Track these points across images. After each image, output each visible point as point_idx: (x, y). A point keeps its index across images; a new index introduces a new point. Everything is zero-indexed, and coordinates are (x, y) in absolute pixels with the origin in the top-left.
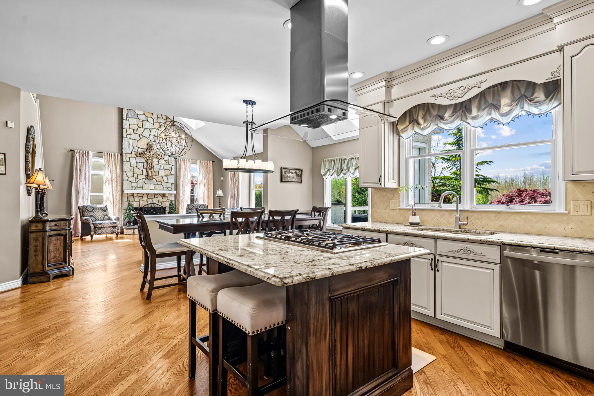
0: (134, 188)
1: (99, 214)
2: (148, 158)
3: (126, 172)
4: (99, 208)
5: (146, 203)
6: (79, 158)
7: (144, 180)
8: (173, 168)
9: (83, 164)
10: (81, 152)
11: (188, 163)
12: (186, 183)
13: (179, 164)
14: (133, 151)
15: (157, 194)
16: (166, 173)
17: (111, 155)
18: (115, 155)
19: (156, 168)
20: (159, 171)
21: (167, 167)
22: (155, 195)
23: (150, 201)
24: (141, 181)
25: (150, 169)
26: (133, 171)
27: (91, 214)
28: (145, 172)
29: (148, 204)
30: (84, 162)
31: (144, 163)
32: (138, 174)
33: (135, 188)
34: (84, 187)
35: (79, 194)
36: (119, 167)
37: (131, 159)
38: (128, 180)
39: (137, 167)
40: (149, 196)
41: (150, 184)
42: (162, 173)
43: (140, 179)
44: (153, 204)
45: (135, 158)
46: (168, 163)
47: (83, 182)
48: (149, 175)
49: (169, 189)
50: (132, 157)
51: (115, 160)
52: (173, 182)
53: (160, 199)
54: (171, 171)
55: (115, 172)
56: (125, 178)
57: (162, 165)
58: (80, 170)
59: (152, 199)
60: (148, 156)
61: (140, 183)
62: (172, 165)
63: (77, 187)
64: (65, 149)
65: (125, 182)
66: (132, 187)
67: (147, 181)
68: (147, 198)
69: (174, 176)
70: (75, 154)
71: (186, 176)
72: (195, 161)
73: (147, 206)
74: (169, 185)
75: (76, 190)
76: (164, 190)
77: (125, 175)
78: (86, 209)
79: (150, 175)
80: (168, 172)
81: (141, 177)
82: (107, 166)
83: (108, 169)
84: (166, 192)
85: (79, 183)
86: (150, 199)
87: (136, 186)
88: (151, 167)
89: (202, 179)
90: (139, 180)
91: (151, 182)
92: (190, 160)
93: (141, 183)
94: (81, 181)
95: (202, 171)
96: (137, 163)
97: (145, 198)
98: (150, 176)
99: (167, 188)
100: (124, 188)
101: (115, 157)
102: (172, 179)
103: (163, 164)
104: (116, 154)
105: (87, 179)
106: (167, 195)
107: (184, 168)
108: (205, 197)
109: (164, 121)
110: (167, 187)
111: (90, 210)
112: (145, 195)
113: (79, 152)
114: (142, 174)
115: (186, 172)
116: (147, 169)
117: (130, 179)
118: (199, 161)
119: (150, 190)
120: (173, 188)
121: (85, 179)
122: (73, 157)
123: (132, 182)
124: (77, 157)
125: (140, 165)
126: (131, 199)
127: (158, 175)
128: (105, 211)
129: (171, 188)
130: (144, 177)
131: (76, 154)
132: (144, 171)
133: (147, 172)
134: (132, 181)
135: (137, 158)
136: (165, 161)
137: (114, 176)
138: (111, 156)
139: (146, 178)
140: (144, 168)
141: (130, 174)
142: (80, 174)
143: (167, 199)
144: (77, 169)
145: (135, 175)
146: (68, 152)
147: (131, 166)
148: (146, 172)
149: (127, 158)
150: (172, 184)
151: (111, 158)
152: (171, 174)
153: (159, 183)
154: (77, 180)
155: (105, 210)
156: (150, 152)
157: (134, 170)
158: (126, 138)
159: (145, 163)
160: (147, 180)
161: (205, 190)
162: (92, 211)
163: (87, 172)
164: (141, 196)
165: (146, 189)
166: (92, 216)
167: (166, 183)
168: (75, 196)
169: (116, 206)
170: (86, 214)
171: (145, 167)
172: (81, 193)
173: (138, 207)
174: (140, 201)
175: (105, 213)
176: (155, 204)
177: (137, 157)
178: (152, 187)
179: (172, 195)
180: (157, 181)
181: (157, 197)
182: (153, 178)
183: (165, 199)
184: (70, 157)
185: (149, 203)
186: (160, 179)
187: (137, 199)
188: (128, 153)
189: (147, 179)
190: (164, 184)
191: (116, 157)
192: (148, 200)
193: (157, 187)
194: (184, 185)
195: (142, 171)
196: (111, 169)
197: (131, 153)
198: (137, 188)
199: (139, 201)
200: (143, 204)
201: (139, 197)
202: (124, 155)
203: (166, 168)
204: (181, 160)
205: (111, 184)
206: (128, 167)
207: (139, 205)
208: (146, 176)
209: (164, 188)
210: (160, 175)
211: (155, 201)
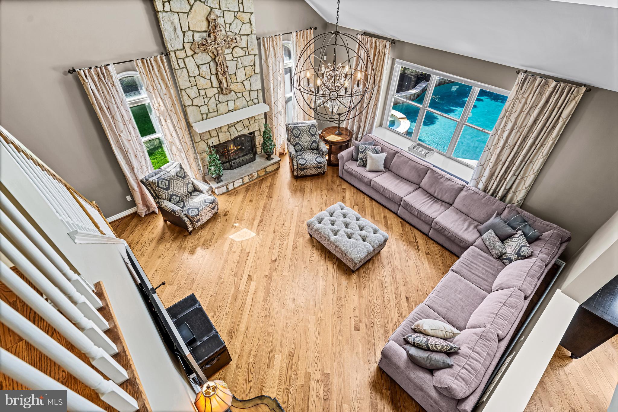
0: (205, 116)
1: (179, 187)
2: (214, 51)
3: (185, 90)
4: (175, 177)
5: (228, 134)
6: (96, 86)
7: (217, 96)
8: (257, 60)
9: (108, 97)
11: (277, 41)
13: (265, 50)
14: (186, 41)
16: (248, 73)
17: (150, 61)
18: (156, 61)
19: (231, 66)
20: (235, 74)
21: (248, 60)
24: (213, 99)
25: (222, 74)
26: (196, 85)
27: (170, 192)
28: (215, 83)
29: (231, 135)
30: (108, 93)
31: (209, 63)
32: (205, 89)
33: (207, 115)
34: (130, 139)
35: (128, 154)
36: (170, 84)
37: (187, 60)
38: (192, 105)
39: (199, 75)
41: (227, 101)
42: (241, 76)
43: (211, 98)
45: (192, 56)
46: (247, 52)
47: (124, 131)
48: (223, 85)
49: (255, 101)
50: (187, 57)
51: (159, 71)
52: (259, 87)
54: (253, 67)
55: (168, 95)
56: (188, 102)
57: (239, 59)
58: (109, 109)
59: (234, 125)
60: (216, 49)
61: (212, 104)
62: (255, 55)
63: (118, 141)
64: (54, 69)
65: (189, 110)
66: (202, 114)
67: (222, 98)
69: (259, 76)
70: (84, 80)
71: (278, 71)
74: (254, 95)
75: (121, 149)
76: (248, 105)
77: (186, 97)
78: (158, 186)
79: (225, 85)
80: (249, 71)
81: (211, 93)
83: (155, 93)
85: (120, 135)
87: (207, 111)
88: (224, 69)
90: (209, 99)
91: (229, 97)
92: (282, 36)
93: (214, 103)
94: (122, 132)
96: (198, 66)
98: (226, 88)
99: (252, 100)
101: (159, 66)
102: (257, 83)
103: (240, 57)
104: (158, 58)
105: (127, 123)
107: (273, 55)
111: (165, 188)
113: (90, 72)
114: (212, 87)
116: (217, 75)
117: (196, 102)
118: (294, 34)
119: (229, 111)
120: (261, 97)
121: (124, 124)
122: (81, 86)
123: (199, 107)
124: (90, 84)
125: (204, 69)
126: (206, 135)
127: (235, 81)
128: (184, 178)
129: (258, 99)
130: (216, 91)
131: (86, 81)
132: (214, 78)
133: (220, 82)
134: (199, 105)
135: (195, 56)
136: (242, 48)
137: (169, 103)
138: (152, 65)
139: (219, 93)
140: (211, 74)
141: (193, 92)
142: (113, 117)
144: (101, 109)
145: (202, 92)
147: (189, 76)
148: (217, 81)
149: (180, 61)
150: (258, 90)
151: (153, 69)
152: (255, 73)
153: (239, 95)
154: (113, 132)
155: (182, 175)
156: (216, 39)
157: (198, 83)
158: (164, 14)
159: (212, 64)
160: (221, 96)
162: (168, 189)
163: (123, 110)
165: (223, 111)
166: (173, 195)
167: (250, 91)
168: (122, 158)
169: (188, 153)
170: (163, 195)
171: (214, 71)
172: (130, 151)
174: (219, 134)
175: (186, 180)
177: (195, 53)
178: (231, 104)
180: (236, 93)
182: (231, 91)
183: (252, 120)
186: (239, 87)
187: (213, 132)
188: (178, 50)
189: (222, 93)
190: (246, 94)
191: (161, 65)
192: (230, 129)
193: (238, 102)
194: (275, 90)
195: (210, 80)
196: (161, 94)
197: (182, 47)
198: (209, 116)
200: (223, 137)
202: (172, 54)
203: (246, 64)
204: (266, 39)
205: (169, 121)
206: (186, 81)
207: (219, 140)
208: (219, 89)
209: (248, 102)
210: (239, 80)
211: (239, 127)
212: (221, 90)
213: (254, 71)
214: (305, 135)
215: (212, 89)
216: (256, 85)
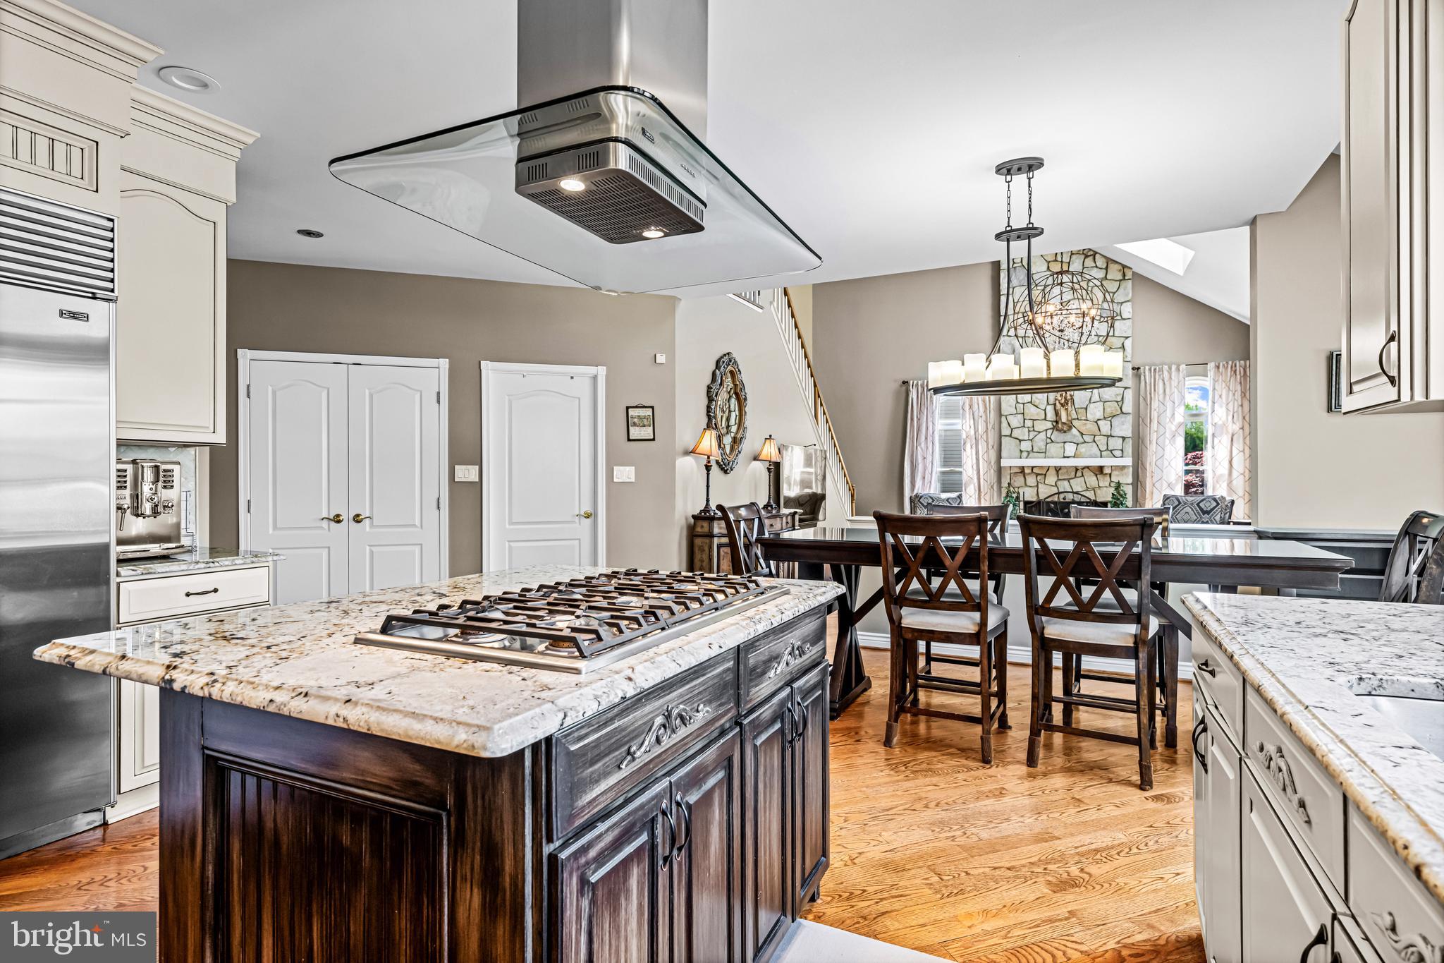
0: (1025, 454)
3: (1006, 416)
5: (1055, 490)
6: (918, 397)
7: (1049, 432)
8: (1129, 395)
10: (920, 382)
11: (1174, 373)
12: (1168, 435)
13: (1146, 382)
15: (1084, 468)
16: (1108, 410)
19: (1081, 398)
20: (1086, 409)
21: (1110, 394)
22: (1077, 470)
23: (1064, 486)
24: (1042, 436)
25: (1062, 404)
26: (1023, 414)
28: (1051, 415)
29: (1059, 493)
30: (925, 404)
32: (1034, 420)
33: (1029, 454)
34: (926, 456)
36: (991, 406)
38: (1011, 436)
39: (1031, 402)
40: (1060, 472)
42: (1096, 412)
43: (1040, 432)
44: (1073, 492)
47: (923, 445)
48: (1061, 419)
49: (1115, 453)
52: (1128, 433)
53: (1092, 480)
54: (1120, 404)
55: (984, 420)
56: (1006, 431)
57: (1096, 390)
58: (919, 420)
59: (1069, 480)
61: (1040, 441)
62: (1126, 388)
63: (912, 455)
64: (895, 381)
65: (1005, 442)
66: (1021, 451)
67: (1056, 436)
68: (1056, 479)
69: (1130, 418)
70: (910, 390)
71: (1169, 413)
72: (1198, 367)
73: (1055, 498)
74: (1115, 444)
75: (912, 462)
76: (1101, 457)
77: (1004, 424)
79: (1064, 419)
80: (1112, 408)
81: (1040, 426)
82: (967, 407)
83: (969, 414)
84: (1107, 462)
85: (917, 447)
86: (1064, 479)
87: (1030, 449)
88: (1065, 398)
89: (1224, 418)
90: (1036, 433)
91: (1067, 437)
92: (1183, 367)
93: (1043, 440)
94: (920, 446)
95: (1224, 396)
97: (1051, 479)
98: (1064, 423)
99: (1111, 451)
100: (1004, 454)
102: (1124, 427)
105: (930, 439)
106: (1107, 471)
107: (1161, 391)
108: (1235, 474)
109: (1101, 274)
110: (1110, 448)
112: (1052, 472)
113: (917, 385)
114: (1045, 419)
115: (1169, 404)
116: (1055, 404)
117: (1016, 433)
118: (1211, 366)
119: (1064, 457)
120: (1129, 449)
121: (926, 438)
122: (907, 394)
123: (1020, 441)
124: (913, 394)
125: (1041, 397)
126: (1019, 481)
127: (1084, 418)
129: (1122, 450)
130: (1049, 425)
132: (1050, 409)
133: (1057, 413)
134: (1020, 438)
137: (981, 429)
139: (1053, 429)
140: (1048, 404)
141: (1016, 421)
142: (919, 429)
143: (1111, 481)
144: (912, 419)
145: (1029, 423)
146: (901, 386)
147: (1017, 402)
148: (1053, 412)
150: (1124, 438)
152: (1122, 413)
153: (1089, 439)
154: (913, 442)
157: (1026, 411)
158: (1006, 338)
160: (1055, 432)
161: (1235, 452)
163: (930, 424)
164: (1040, 473)
165: (1055, 455)
167: (1108, 436)
168: (909, 473)
169: (986, 497)
171: (1052, 400)
172: (920, 468)
173: (1034, 499)
174: (1040, 485)
176: (1077, 493)
178: (1070, 449)
179: (1126, 470)
180: (1082, 434)
181: (1083, 475)
182: (1070, 428)
183: (1104, 482)
184: (904, 395)
185: (1061, 490)
186: (1091, 427)
187: (1031, 480)
189: (1057, 430)
190: (1101, 441)
192: (1059, 483)
193: (1083, 448)
195: (1045, 410)
196: (976, 414)
198: (1031, 455)
199: (1037, 486)
200: (1045, 492)
201: (1037, 475)
203: (1106, 397)
204: (1150, 370)
205: (974, 448)
206: (1010, 406)
207: (1038, 494)
208: (1054, 424)
209: (1101, 451)
210: (1089, 417)
211: (1077, 485)
212: (1057, 425)
213: (1121, 408)
214: (1188, 509)
215: (1044, 421)
216: (1121, 430)
